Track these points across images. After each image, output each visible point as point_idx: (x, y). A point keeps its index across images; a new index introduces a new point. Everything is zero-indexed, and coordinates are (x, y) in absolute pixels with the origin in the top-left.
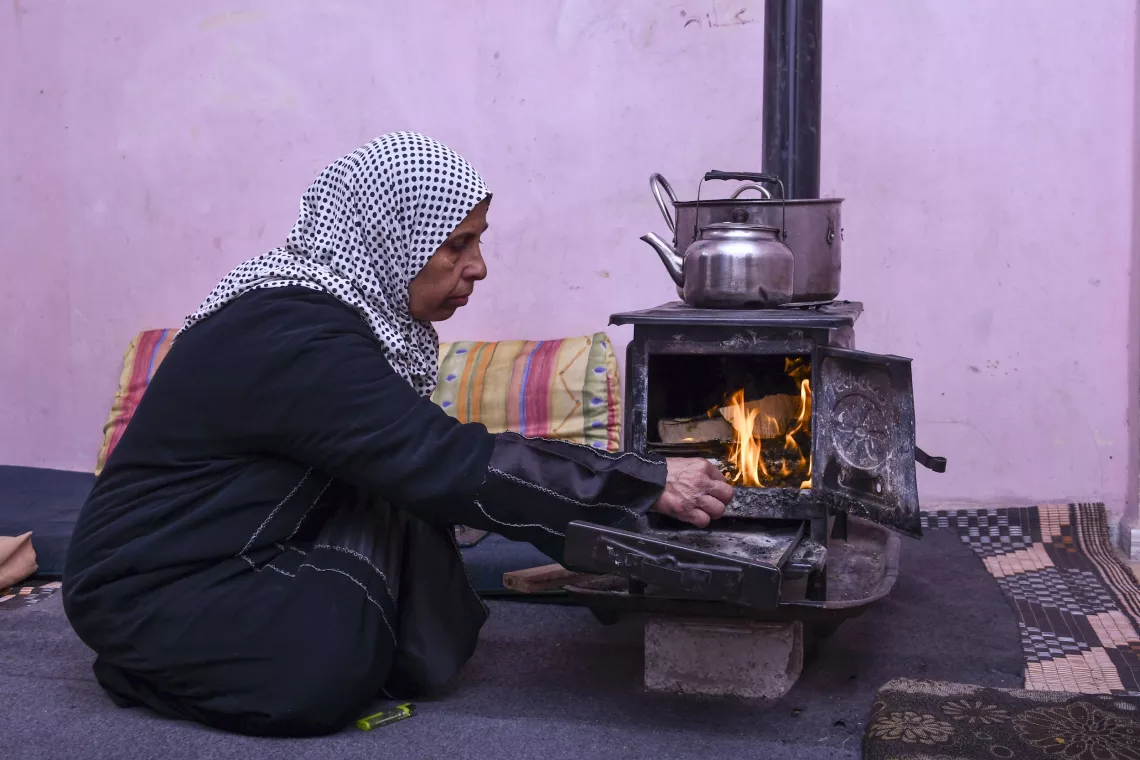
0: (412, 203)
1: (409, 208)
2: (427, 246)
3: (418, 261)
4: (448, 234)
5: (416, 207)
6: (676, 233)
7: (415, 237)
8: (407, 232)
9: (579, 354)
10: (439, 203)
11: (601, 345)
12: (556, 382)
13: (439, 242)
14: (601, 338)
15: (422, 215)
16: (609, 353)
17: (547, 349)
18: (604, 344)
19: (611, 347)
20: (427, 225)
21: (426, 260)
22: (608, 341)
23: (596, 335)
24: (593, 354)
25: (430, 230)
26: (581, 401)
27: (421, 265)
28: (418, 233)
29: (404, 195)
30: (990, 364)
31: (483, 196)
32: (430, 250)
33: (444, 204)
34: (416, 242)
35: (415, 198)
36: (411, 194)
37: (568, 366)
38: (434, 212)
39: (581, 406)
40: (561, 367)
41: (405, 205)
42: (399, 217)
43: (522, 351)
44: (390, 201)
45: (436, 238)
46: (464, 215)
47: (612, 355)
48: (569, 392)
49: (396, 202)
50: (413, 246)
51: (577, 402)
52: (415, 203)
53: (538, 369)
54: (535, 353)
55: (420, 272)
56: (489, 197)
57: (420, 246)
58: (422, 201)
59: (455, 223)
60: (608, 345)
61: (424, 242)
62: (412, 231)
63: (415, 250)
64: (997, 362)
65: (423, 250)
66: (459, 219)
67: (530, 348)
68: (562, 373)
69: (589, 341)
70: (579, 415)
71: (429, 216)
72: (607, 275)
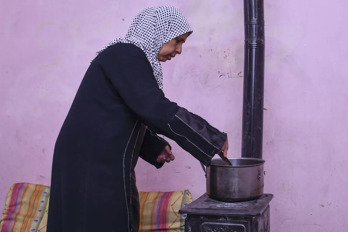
0: (174, 22)
1: (172, 23)
2: (173, 35)
3: (169, 39)
4: (180, 35)
5: (174, 24)
6: (206, 173)
7: (170, 32)
8: (169, 29)
9: (179, 198)
10: (181, 26)
11: (187, 195)
12: (170, 209)
13: (177, 36)
14: (187, 192)
15: (175, 27)
16: (190, 198)
17: (167, 195)
18: (188, 194)
19: (191, 195)
20: (175, 30)
21: (171, 39)
22: (190, 193)
23: (185, 191)
24: (184, 198)
25: (175, 31)
26: (179, 216)
27: (169, 40)
28: (172, 31)
29: (173, 19)
30: (328, 204)
31: (191, 31)
32: (173, 37)
33: (182, 27)
34: (170, 33)
35: (175, 21)
36: (174, 20)
37: (174, 203)
38: (178, 27)
39: (179, 218)
40: (172, 204)
41: (172, 22)
42: (169, 24)
43: (158, 196)
44: (168, 19)
45: (176, 34)
46: (185, 32)
47: (191, 199)
48: (175, 213)
49: (170, 20)
50: (169, 34)
51: (178, 216)
52: (175, 22)
53: (163, 204)
54: (163, 197)
55: (168, 42)
56: (192, 32)
57: (171, 35)
58: (176, 23)
59: (182, 33)
60: (189, 195)
61: (172, 34)
62: (170, 30)
63: (169, 35)
64: (331, 203)
65: (171, 36)
66: (184, 33)
67: (161, 195)
68: (172, 205)
69: (182, 193)
70: (178, 221)
71: (177, 28)
72: (190, 168)
